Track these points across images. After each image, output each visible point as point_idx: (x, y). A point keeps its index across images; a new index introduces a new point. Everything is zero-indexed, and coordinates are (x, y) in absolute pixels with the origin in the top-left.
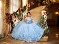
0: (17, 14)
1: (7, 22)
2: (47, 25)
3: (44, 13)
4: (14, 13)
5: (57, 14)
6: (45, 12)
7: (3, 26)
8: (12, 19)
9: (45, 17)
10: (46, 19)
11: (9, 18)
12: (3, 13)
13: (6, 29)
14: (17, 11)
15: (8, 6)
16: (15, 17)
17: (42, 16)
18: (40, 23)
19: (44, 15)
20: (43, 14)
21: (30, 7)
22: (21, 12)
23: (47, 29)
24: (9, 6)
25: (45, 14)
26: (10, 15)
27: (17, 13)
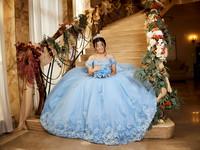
0: (56, 47)
1: (21, 75)
2: (167, 79)
3: (156, 38)
4: (45, 43)
5: (193, 41)
6: (159, 33)
8: (39, 62)
9: (161, 51)
10: (163, 57)
11: (28, 62)
12: (7, 42)
14: (57, 35)
15: (23, 17)
16: (51, 54)
17: (149, 48)
18: (144, 74)
19: (155, 46)
20: (153, 42)
21: (99, 18)
22: (72, 37)
23: (168, 93)
24: (27, 18)
25: (160, 41)
26: (32, 49)
27: (57, 41)
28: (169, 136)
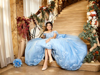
0: (38, 19)
1: (19, 34)
2: (97, 39)
3: (92, 16)
4: (32, 17)
7: (13, 42)
8: (29, 27)
10: (96, 27)
12: (12, 16)
13: (18, 47)
14: (39, 13)
15: (20, 3)
16: (35, 23)
17: (88, 21)
18: (84, 35)
19: (91, 20)
20: (90, 18)
21: (61, 3)
22: (46, 14)
23: (98, 46)
24: (22, 4)
25: (94, 17)
26: (25, 20)
27: (38, 16)
28: (97, 70)
